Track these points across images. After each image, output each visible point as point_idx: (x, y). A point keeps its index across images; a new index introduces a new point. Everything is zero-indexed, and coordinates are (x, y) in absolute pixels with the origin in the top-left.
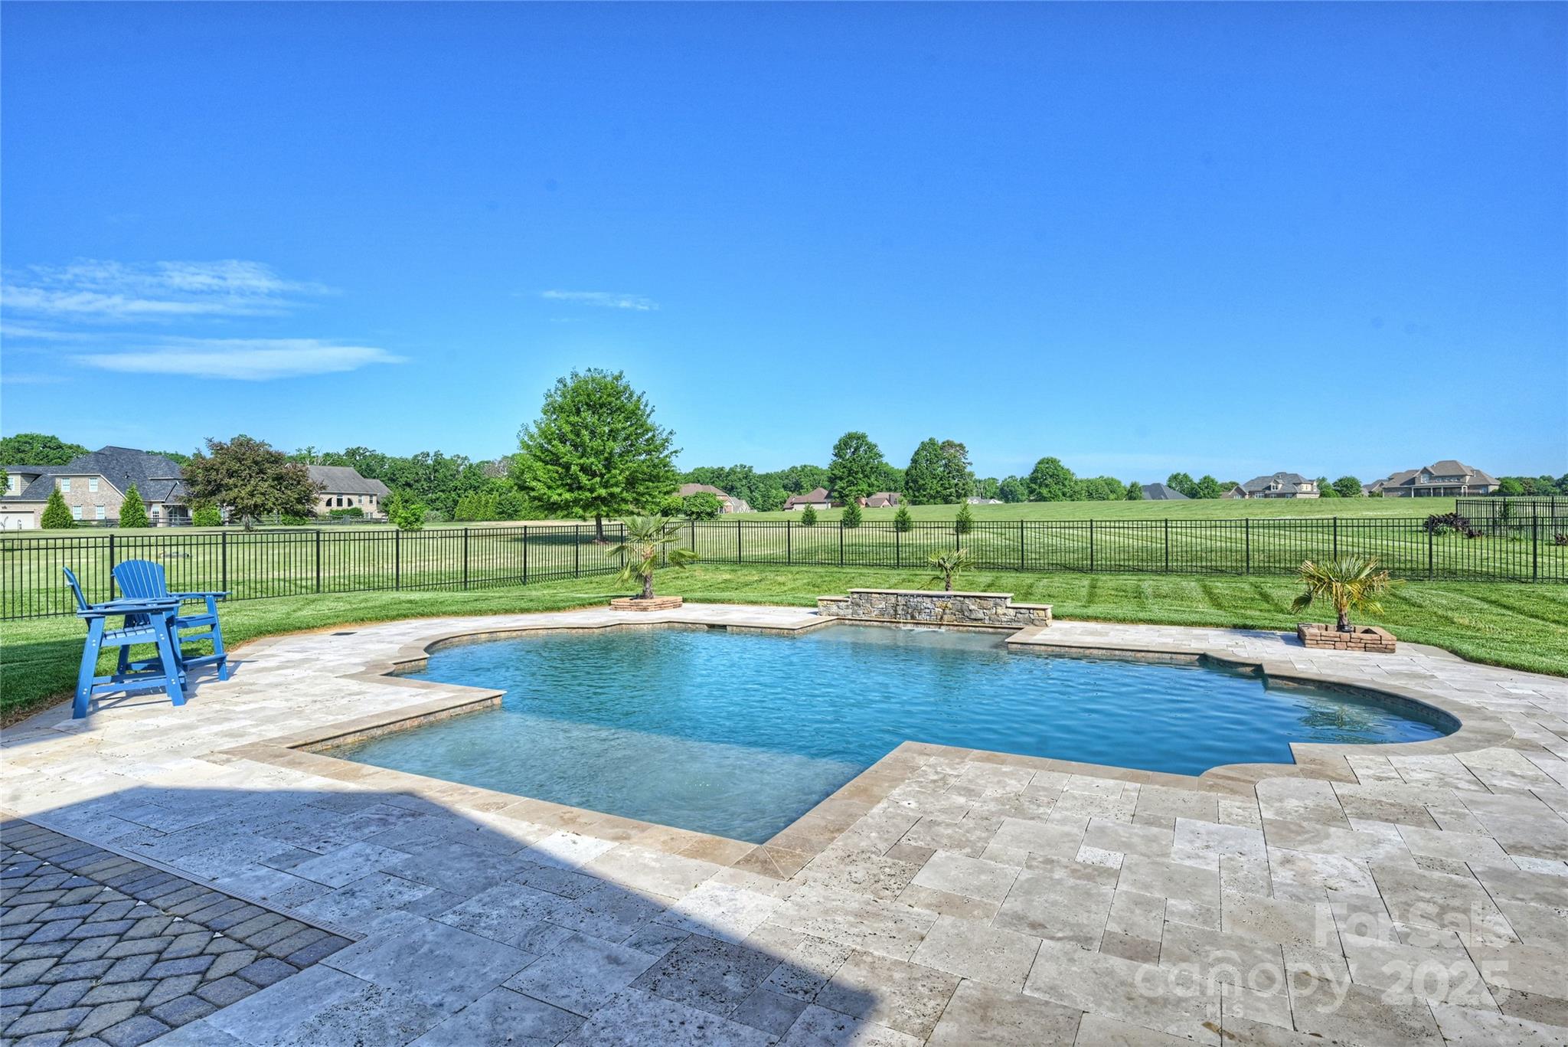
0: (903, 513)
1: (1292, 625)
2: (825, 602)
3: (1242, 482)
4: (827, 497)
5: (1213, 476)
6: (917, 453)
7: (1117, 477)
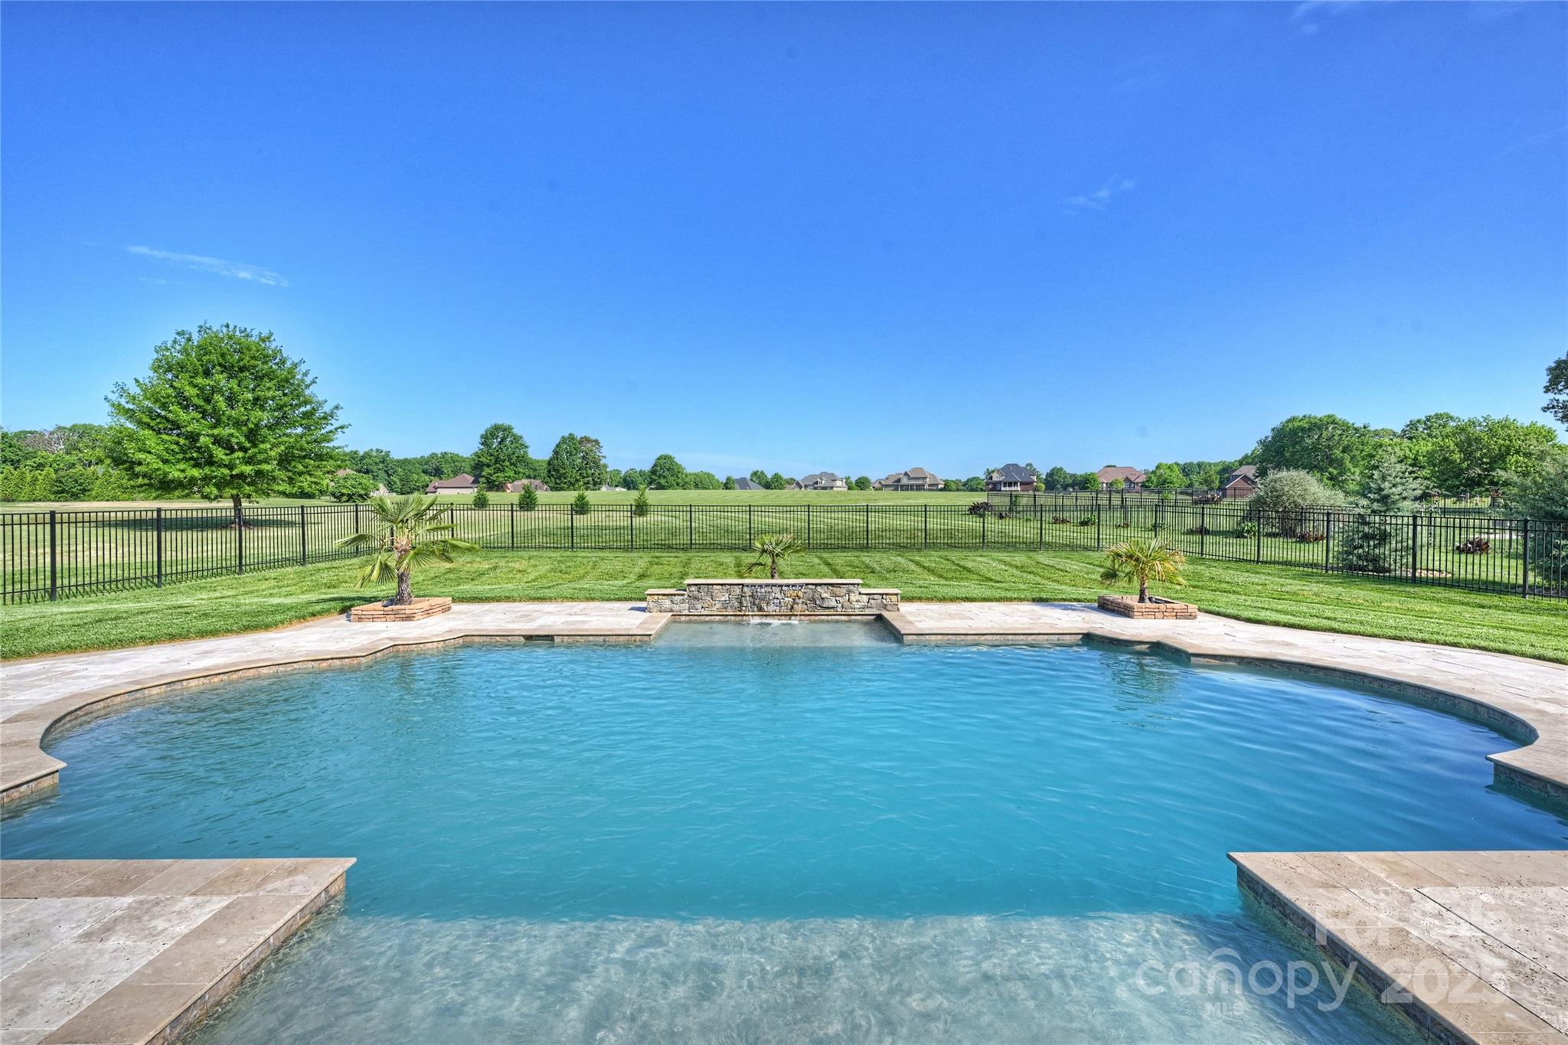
0: (582, 498)
1: (1093, 597)
2: (656, 597)
3: (799, 478)
4: (473, 482)
5: (780, 474)
6: (558, 446)
7: (712, 473)
